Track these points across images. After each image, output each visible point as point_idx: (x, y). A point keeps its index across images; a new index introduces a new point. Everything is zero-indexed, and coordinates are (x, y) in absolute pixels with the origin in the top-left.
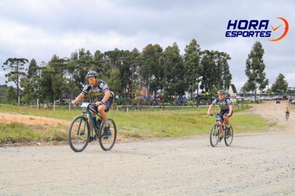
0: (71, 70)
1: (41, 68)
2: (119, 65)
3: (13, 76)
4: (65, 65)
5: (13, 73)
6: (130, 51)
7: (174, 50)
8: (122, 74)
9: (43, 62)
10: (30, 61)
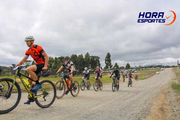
7: (81, 56)
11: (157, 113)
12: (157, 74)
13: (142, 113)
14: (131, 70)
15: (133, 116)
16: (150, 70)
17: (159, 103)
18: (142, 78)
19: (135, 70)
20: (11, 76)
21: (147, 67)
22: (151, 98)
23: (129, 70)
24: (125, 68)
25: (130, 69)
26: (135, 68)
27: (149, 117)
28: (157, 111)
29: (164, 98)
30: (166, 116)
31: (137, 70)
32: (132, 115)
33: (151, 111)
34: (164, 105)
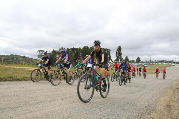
0: (59, 54)
1: (49, 54)
2: (74, 52)
3: (40, 56)
4: (57, 53)
5: (40, 55)
6: (78, 48)
7: (92, 48)
8: (76, 55)
9: (50, 52)
10: (45, 51)
11: (163, 110)
12: (168, 69)
13: (147, 108)
14: (141, 64)
15: (136, 112)
16: (161, 65)
17: (166, 99)
18: (152, 72)
19: (145, 64)
20: (24, 64)
21: (158, 62)
22: (159, 94)
23: (139, 63)
24: (135, 61)
25: (141, 62)
26: (145, 63)
27: (153, 114)
28: (163, 107)
29: (173, 94)
30: (172, 113)
31: (147, 64)
32: (136, 110)
33: (156, 107)
34: (171, 102)
